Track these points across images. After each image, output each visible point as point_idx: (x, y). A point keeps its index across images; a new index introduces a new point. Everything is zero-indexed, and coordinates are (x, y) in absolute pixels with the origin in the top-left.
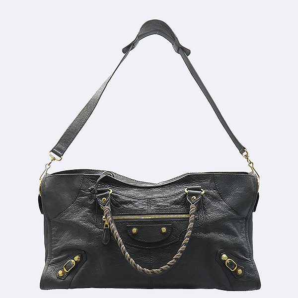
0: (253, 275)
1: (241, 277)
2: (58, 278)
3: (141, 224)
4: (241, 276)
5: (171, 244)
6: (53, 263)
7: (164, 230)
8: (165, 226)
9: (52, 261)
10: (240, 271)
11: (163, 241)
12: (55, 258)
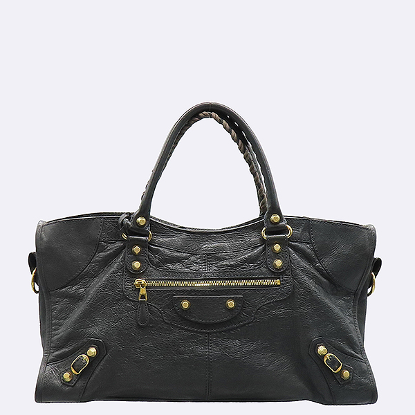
0: (367, 381)
1: (348, 383)
2: (63, 384)
3: (195, 295)
4: (348, 381)
5: (242, 326)
6: (53, 361)
7: (231, 304)
8: (232, 299)
9: (51, 357)
10: (346, 374)
11: (229, 321)
12: (56, 353)
